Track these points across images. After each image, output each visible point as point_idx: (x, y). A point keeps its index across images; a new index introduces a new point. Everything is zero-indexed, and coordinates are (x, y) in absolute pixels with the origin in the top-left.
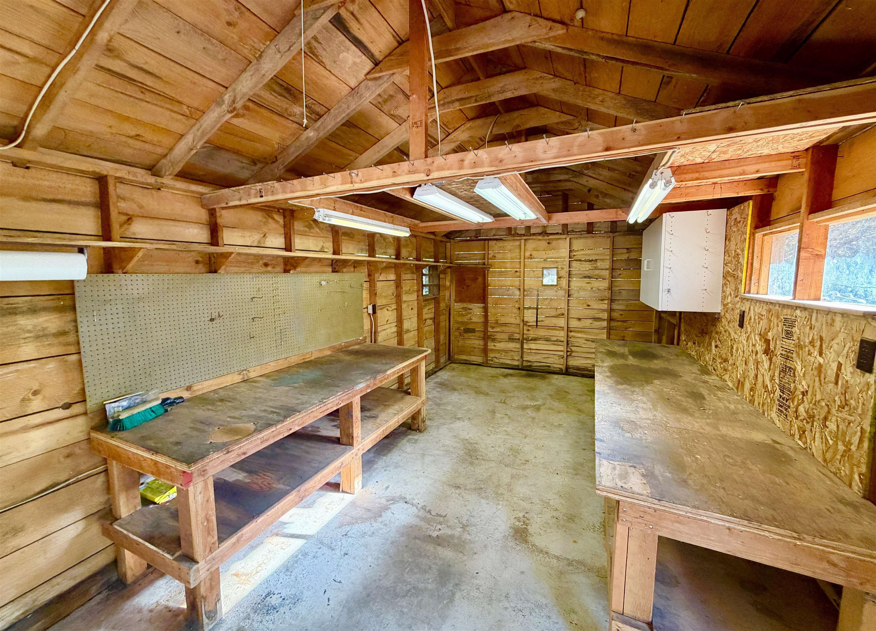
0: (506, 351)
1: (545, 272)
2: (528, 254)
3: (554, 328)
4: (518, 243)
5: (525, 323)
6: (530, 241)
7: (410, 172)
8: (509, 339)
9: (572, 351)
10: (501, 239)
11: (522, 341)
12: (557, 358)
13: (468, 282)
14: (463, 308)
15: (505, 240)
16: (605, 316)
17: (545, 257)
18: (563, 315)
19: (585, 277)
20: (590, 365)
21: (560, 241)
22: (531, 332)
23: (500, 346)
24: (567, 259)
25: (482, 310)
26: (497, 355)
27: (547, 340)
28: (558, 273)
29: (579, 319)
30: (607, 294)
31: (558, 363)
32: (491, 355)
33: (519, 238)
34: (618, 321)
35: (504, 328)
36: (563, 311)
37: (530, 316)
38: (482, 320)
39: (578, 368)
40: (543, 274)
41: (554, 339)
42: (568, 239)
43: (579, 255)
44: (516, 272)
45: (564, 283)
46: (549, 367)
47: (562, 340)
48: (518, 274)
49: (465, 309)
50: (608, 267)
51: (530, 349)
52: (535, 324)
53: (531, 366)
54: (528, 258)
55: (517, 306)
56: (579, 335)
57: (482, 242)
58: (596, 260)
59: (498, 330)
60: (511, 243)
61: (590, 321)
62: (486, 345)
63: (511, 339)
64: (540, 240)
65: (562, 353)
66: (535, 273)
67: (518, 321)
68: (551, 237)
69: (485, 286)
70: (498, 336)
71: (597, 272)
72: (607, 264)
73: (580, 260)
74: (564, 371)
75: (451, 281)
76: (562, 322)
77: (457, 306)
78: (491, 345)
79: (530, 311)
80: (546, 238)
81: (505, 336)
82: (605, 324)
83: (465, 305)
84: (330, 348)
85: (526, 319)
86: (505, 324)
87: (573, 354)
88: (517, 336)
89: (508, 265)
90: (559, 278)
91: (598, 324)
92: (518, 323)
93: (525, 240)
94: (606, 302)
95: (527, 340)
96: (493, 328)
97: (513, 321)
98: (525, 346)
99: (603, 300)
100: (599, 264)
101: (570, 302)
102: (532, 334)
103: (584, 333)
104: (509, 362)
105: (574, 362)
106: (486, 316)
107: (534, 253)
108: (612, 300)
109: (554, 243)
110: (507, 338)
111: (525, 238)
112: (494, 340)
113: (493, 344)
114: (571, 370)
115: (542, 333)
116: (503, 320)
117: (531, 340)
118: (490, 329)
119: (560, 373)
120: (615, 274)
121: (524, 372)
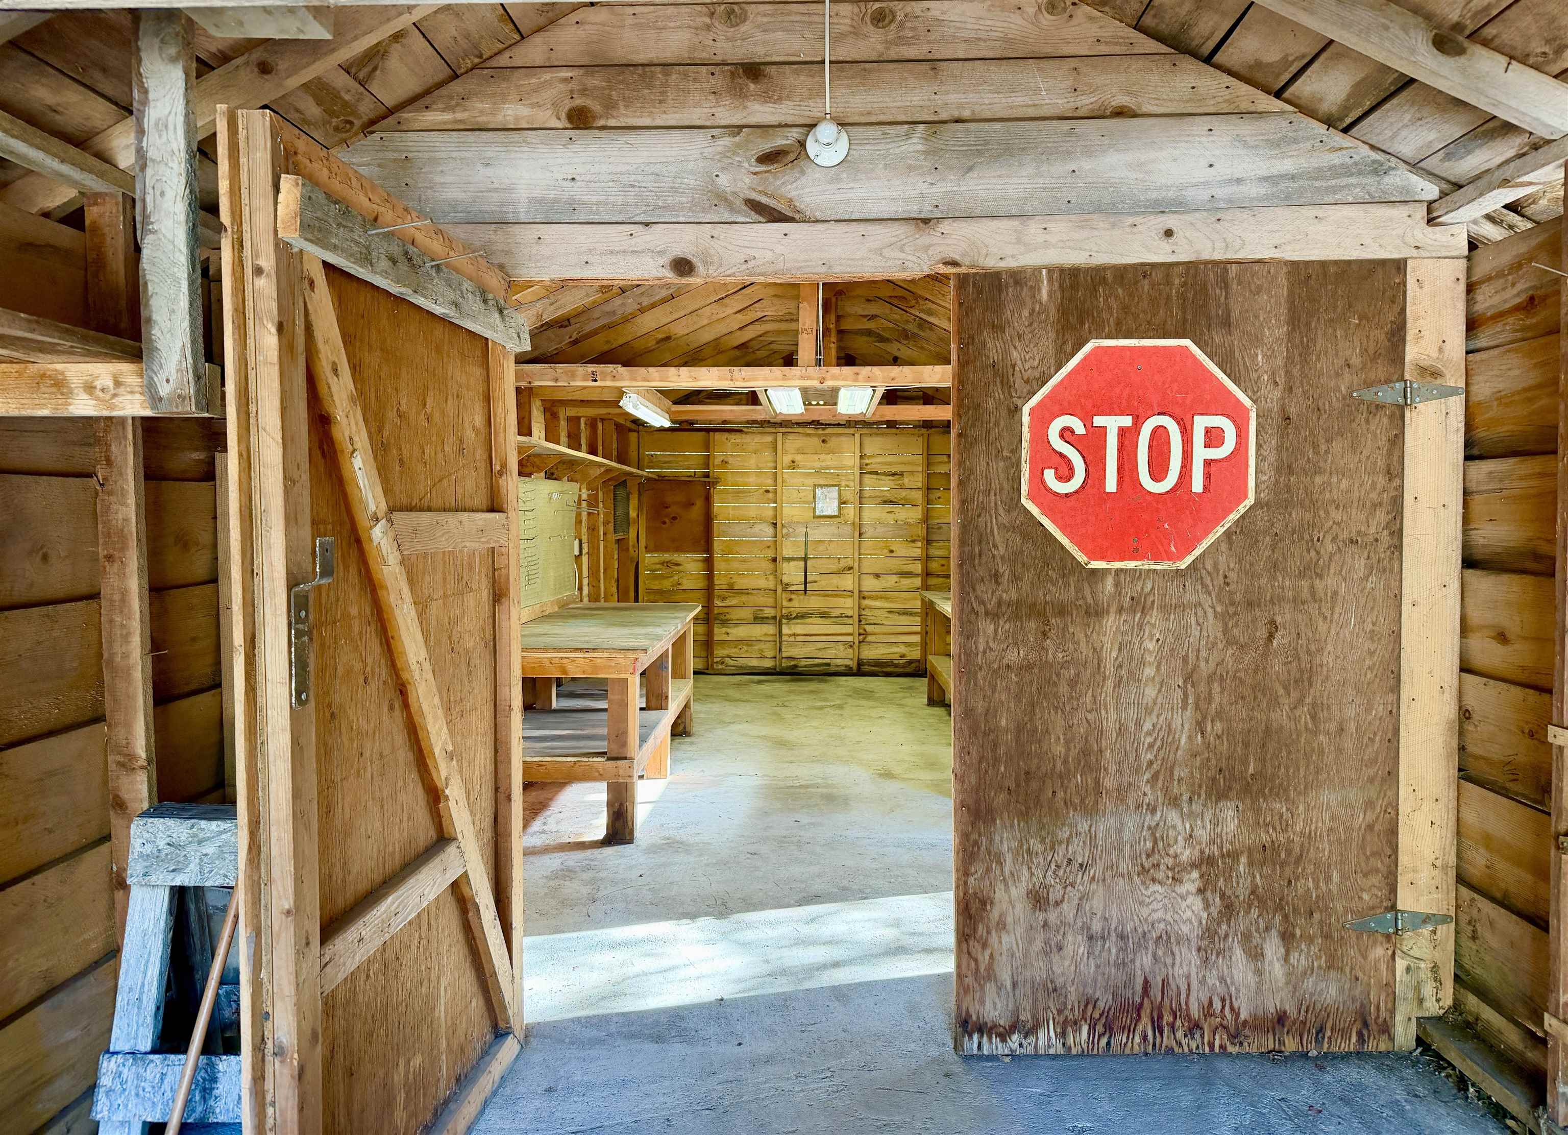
0: (749, 643)
1: (819, 492)
2: (787, 459)
3: (837, 593)
4: (769, 439)
5: (786, 587)
6: (791, 437)
8: (755, 618)
9: (866, 634)
10: (740, 431)
11: (777, 621)
12: (842, 648)
13: (674, 510)
14: (662, 564)
15: (746, 433)
16: (918, 568)
17: (817, 465)
18: (851, 568)
19: (885, 502)
20: (897, 656)
21: (843, 439)
22: (795, 603)
23: (739, 632)
24: (857, 471)
25: (700, 565)
26: (732, 651)
27: (824, 616)
28: (840, 495)
29: (877, 576)
30: (920, 531)
31: (842, 656)
32: (719, 652)
33: (773, 430)
34: (938, 576)
35: (744, 598)
36: (850, 563)
37: (792, 573)
38: (701, 584)
39: (877, 663)
40: (814, 497)
41: (837, 613)
42: (857, 436)
43: (875, 463)
44: (767, 491)
45: (850, 511)
46: (828, 665)
47: (850, 613)
48: (771, 495)
49: (667, 564)
50: (920, 485)
51: (794, 635)
52: (802, 587)
53: (795, 666)
54: (789, 468)
55: (770, 554)
56: (878, 604)
57: (703, 433)
58: (901, 474)
59: (734, 602)
60: (758, 439)
61: (895, 578)
62: (710, 633)
63: (758, 619)
64: (809, 435)
65: (850, 639)
66: (801, 495)
67: (771, 584)
68: (829, 431)
69: (708, 519)
70: (736, 614)
71: (904, 493)
72: (918, 481)
73: (877, 473)
74: (855, 668)
75: (640, 508)
76: (848, 582)
77: (649, 559)
78: (719, 633)
79: (792, 563)
80: (820, 431)
81: (747, 613)
82: (918, 582)
83: (667, 556)
85: (786, 579)
86: (746, 591)
87: (869, 638)
88: (769, 612)
89: (752, 479)
90: (842, 502)
91: (906, 582)
92: (772, 586)
93: (784, 433)
94: (919, 544)
95: (789, 617)
96: (724, 599)
97: (762, 583)
98: (785, 630)
99: (913, 541)
100: (906, 480)
101: (863, 545)
102: (798, 604)
103: (886, 598)
104: (754, 663)
105: (871, 653)
106: (710, 577)
107: (799, 458)
108: (929, 542)
109: (833, 442)
110: (751, 616)
111: (784, 430)
112: (725, 623)
113: (724, 630)
114: (866, 668)
115: (814, 603)
116: (741, 583)
117: (796, 617)
118: (717, 602)
119: (849, 672)
120: (935, 495)
121: (788, 677)
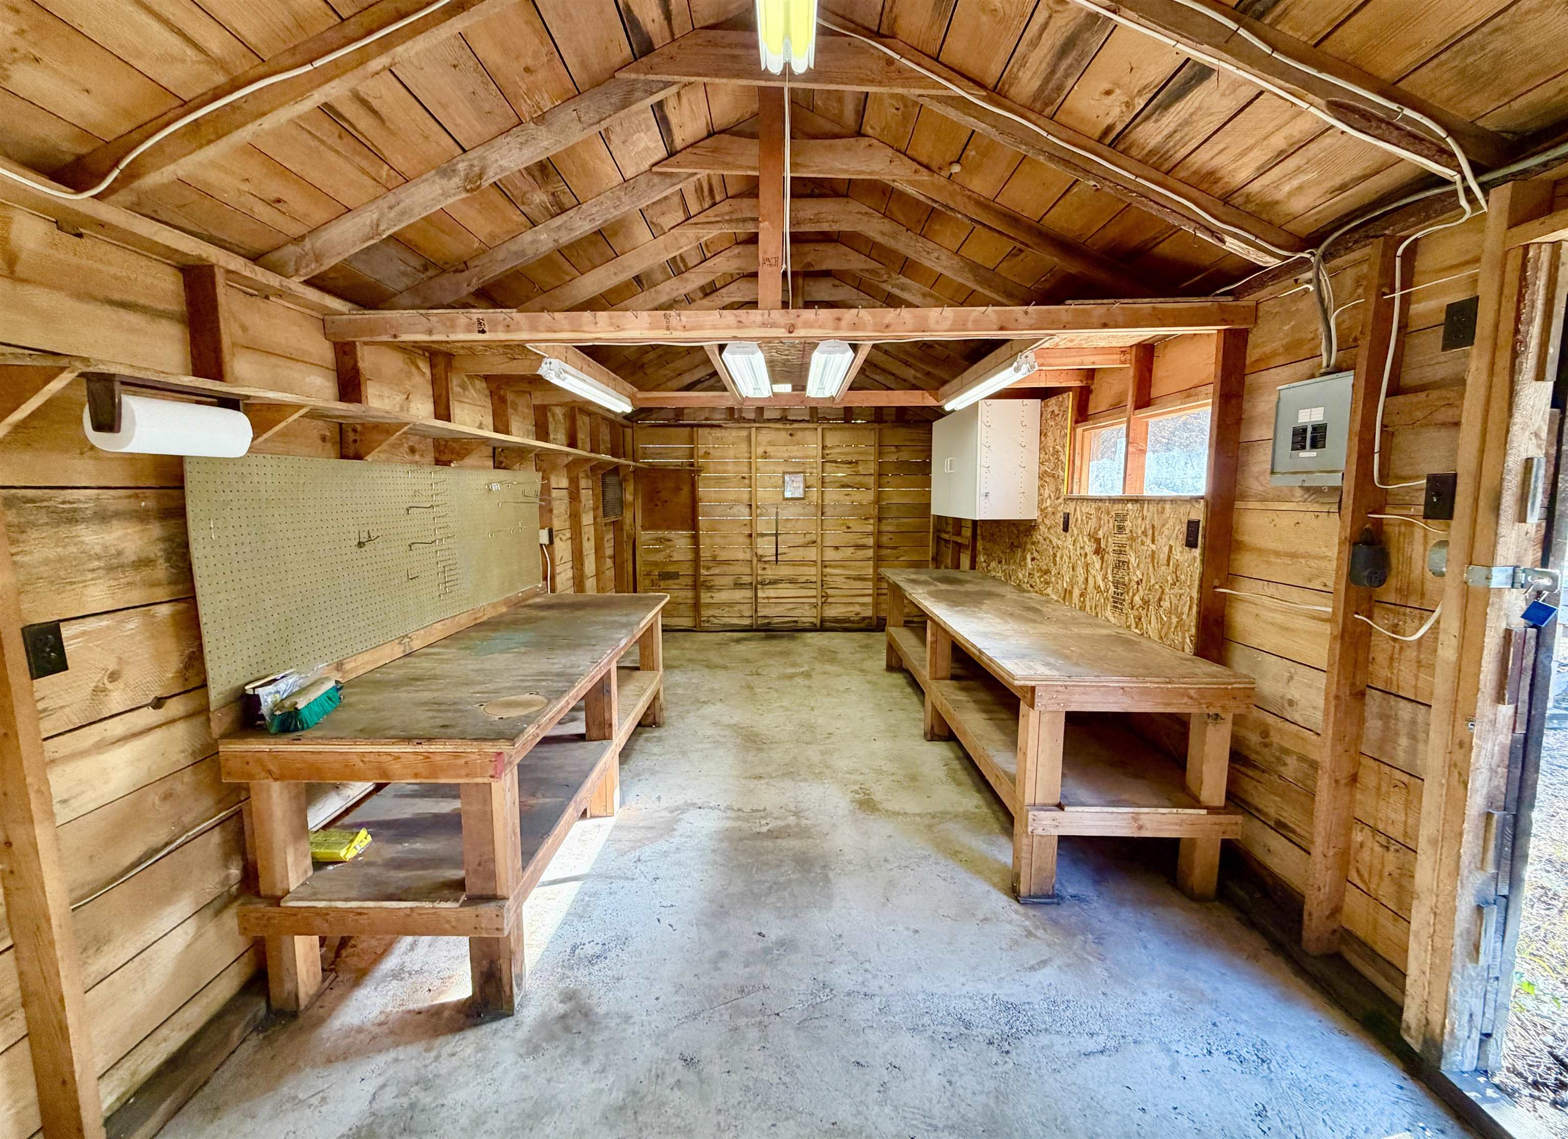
0: (731, 604)
1: (787, 478)
2: (760, 451)
3: (803, 563)
4: (744, 433)
5: (760, 558)
6: (764, 431)
7: (764, 325)
8: (735, 584)
9: (827, 596)
10: (719, 426)
11: (754, 587)
12: (807, 607)
13: (664, 495)
14: (656, 539)
15: (726, 428)
16: (870, 541)
17: (786, 455)
18: (814, 542)
19: (843, 486)
20: (852, 614)
21: (807, 432)
22: (769, 572)
23: (723, 596)
24: (820, 461)
25: (689, 540)
26: (716, 612)
27: (792, 581)
28: (805, 480)
29: (837, 548)
30: (874, 511)
31: (807, 615)
32: (705, 613)
33: (747, 425)
34: (887, 548)
35: (725, 568)
36: (814, 538)
37: (766, 547)
38: (690, 556)
39: (836, 620)
40: (784, 482)
41: (803, 579)
42: (820, 430)
43: (834, 453)
44: (744, 478)
45: (814, 493)
46: (796, 622)
47: (814, 579)
48: (747, 481)
49: (660, 540)
50: (872, 471)
51: (768, 598)
52: (774, 558)
53: (769, 623)
54: (762, 457)
55: (748, 532)
56: (837, 571)
57: (688, 429)
58: (857, 462)
59: (717, 571)
60: (734, 433)
61: (851, 550)
62: (697, 598)
63: (738, 585)
64: (778, 429)
65: (814, 600)
66: (773, 480)
67: (748, 556)
68: (796, 425)
69: (694, 500)
70: (718, 581)
71: (858, 479)
72: (872, 468)
73: (836, 462)
74: (818, 625)
75: (635, 495)
76: (812, 554)
77: (644, 536)
78: (705, 597)
79: (766, 538)
80: (788, 426)
81: (729, 580)
82: (870, 553)
83: (660, 533)
84: (507, 602)
85: (760, 552)
86: (727, 562)
87: (830, 600)
88: (747, 579)
89: (730, 468)
90: (807, 487)
91: (861, 554)
92: (749, 558)
93: (757, 428)
94: (872, 521)
95: (763, 583)
96: (708, 568)
97: (741, 556)
98: (760, 594)
99: (866, 519)
100: (861, 469)
101: (825, 523)
102: (771, 573)
103: (844, 567)
104: (735, 621)
105: (832, 612)
106: (696, 551)
107: (770, 449)
108: (880, 520)
109: (799, 435)
110: (732, 583)
111: (757, 425)
112: (710, 588)
113: (709, 594)
114: (828, 624)
115: (784, 571)
116: (723, 555)
117: (770, 583)
118: (703, 572)
119: (814, 629)
120: (885, 480)
121: (763, 634)
